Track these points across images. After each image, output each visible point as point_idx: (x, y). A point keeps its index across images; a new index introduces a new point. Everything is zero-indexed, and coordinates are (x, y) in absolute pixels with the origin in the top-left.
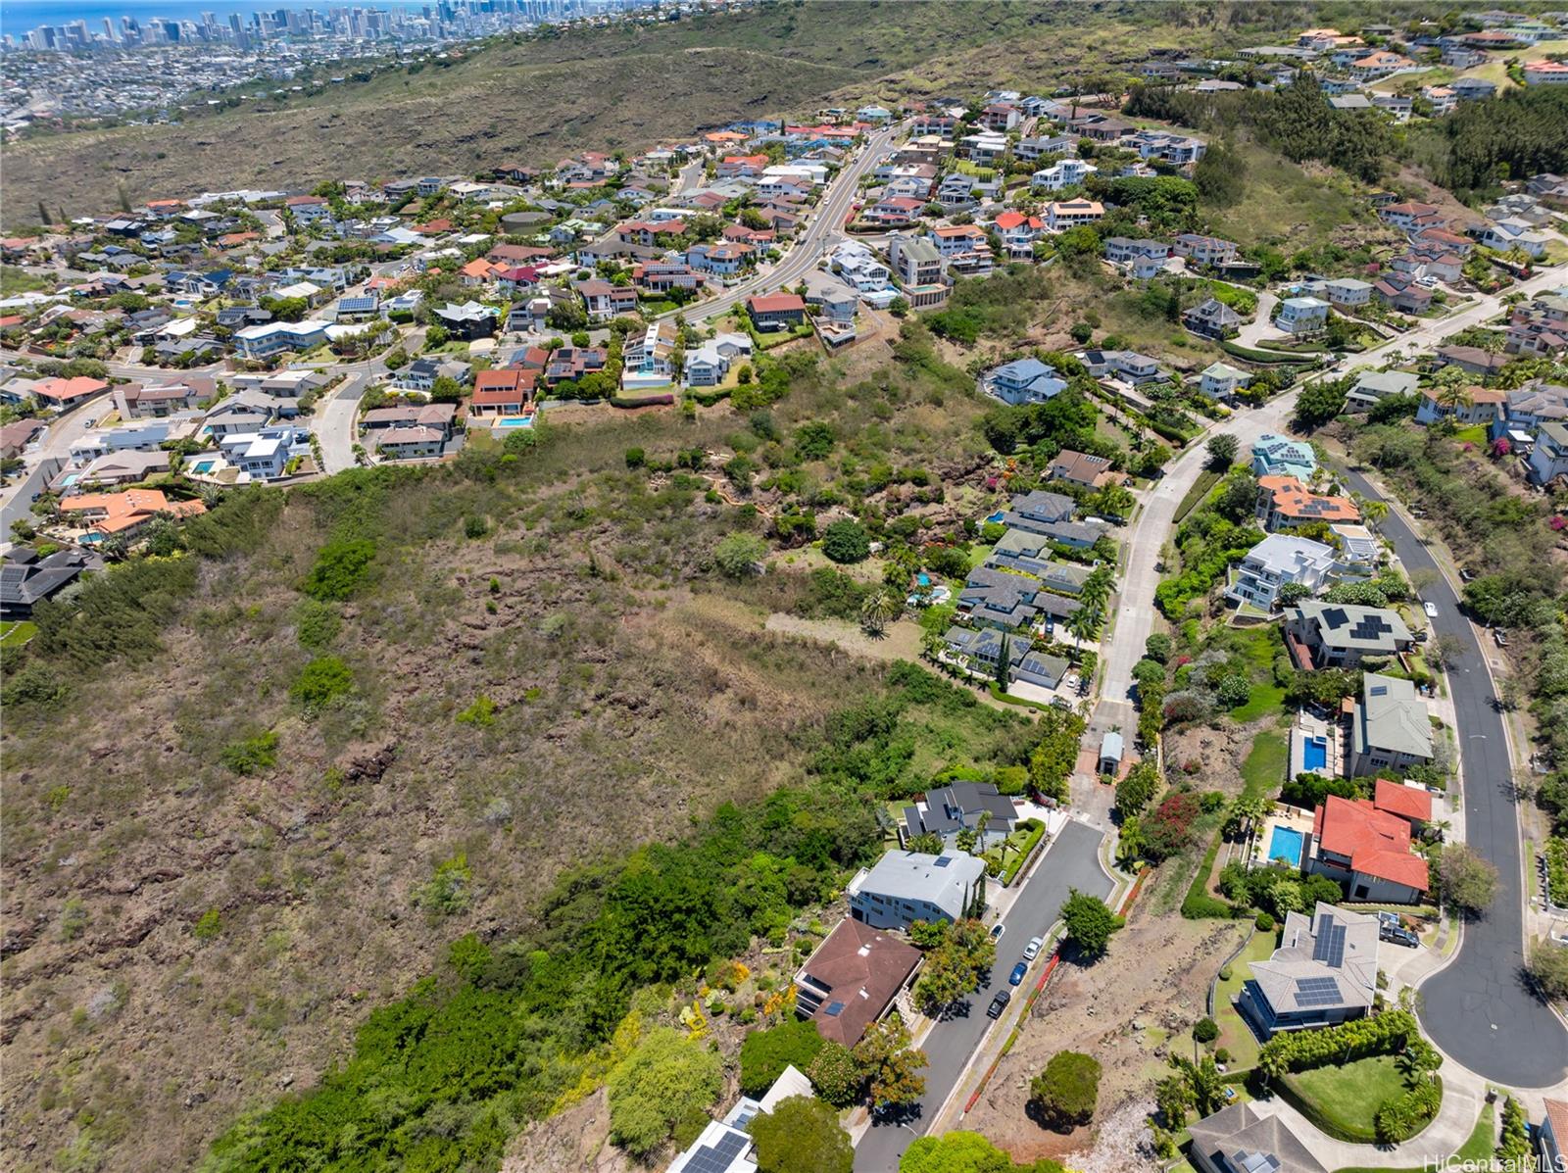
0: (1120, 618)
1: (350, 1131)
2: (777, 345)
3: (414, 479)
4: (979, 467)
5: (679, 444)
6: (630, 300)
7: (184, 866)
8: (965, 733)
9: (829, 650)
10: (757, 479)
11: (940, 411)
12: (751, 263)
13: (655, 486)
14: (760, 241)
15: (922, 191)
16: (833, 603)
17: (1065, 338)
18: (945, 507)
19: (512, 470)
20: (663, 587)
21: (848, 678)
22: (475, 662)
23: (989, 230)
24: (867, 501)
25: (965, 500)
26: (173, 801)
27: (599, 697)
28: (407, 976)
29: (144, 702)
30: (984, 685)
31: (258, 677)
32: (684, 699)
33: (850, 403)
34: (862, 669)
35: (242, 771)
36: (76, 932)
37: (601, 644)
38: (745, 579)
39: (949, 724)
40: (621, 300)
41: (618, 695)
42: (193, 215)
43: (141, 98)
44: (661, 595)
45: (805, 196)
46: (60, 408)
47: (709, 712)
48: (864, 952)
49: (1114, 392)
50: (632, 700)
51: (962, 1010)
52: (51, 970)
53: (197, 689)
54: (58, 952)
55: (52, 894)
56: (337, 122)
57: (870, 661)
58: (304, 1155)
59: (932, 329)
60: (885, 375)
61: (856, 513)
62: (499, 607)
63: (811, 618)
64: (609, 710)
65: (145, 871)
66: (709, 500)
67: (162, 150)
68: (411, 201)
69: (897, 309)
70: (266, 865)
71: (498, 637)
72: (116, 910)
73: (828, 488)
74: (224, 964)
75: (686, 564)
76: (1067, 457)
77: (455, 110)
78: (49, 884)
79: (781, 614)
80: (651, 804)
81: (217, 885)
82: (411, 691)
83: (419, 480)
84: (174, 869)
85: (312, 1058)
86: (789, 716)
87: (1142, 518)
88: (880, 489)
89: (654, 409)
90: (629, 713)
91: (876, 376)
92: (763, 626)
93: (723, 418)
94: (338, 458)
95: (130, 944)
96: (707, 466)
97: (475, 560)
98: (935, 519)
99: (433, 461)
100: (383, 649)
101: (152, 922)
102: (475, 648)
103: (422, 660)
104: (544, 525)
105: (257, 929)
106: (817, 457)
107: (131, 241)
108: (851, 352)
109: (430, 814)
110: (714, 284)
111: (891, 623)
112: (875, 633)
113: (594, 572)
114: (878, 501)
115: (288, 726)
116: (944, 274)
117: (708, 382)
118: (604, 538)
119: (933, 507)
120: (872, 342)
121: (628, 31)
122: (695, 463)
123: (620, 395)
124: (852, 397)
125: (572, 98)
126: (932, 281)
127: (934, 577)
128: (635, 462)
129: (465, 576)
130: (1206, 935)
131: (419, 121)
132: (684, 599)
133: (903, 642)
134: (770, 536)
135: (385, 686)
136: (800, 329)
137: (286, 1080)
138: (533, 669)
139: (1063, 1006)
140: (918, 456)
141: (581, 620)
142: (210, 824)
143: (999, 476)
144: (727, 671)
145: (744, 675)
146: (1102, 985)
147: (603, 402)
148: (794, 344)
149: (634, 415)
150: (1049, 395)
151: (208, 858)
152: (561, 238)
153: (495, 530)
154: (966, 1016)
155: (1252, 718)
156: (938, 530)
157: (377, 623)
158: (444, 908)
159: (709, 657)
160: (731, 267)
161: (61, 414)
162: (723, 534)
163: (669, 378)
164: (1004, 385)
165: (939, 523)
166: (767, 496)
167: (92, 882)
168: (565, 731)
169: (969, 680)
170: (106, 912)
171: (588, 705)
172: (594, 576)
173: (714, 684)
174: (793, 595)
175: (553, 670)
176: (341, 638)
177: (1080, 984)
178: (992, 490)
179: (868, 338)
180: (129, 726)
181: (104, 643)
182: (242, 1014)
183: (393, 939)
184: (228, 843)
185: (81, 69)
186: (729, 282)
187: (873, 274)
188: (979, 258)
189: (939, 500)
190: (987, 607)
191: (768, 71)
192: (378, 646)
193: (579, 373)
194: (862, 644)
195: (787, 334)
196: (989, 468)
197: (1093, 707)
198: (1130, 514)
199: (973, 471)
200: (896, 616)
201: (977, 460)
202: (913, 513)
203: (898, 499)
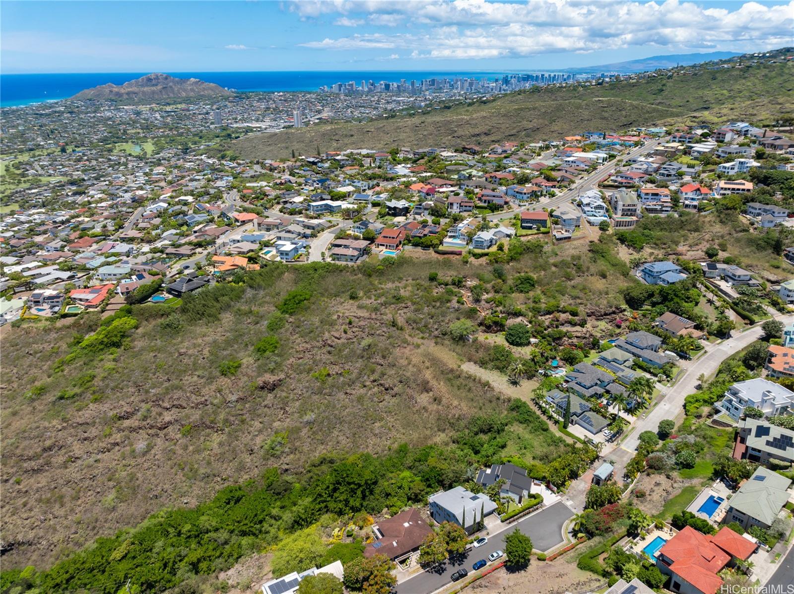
0: (657, 408)
1: (188, 527)
2: (527, 235)
3: (340, 270)
4: (614, 313)
5: (455, 274)
6: (470, 206)
7: (188, 405)
8: (536, 444)
9: (487, 384)
10: (485, 296)
11: (604, 281)
12: (537, 197)
13: (438, 291)
14: (546, 186)
15: (650, 170)
16: (498, 363)
17: (701, 254)
18: (584, 330)
19: (380, 273)
20: (423, 338)
21: (491, 402)
22: (329, 353)
23: (676, 192)
24: (540, 318)
25: (599, 328)
26: (195, 378)
27: (374, 381)
28: (246, 477)
29: (204, 339)
30: (556, 422)
31: (246, 339)
32: (410, 391)
33: (554, 269)
34: (498, 399)
35: (223, 374)
36: (145, 418)
37: (384, 357)
38: (461, 342)
39: (530, 437)
40: (466, 206)
41: (382, 382)
42: (338, 158)
43: (364, 113)
44: (420, 341)
45: (587, 167)
46: (239, 224)
47: (419, 400)
48: (406, 525)
49: (717, 287)
50: (387, 386)
51: (440, 571)
52: (132, 430)
53: (224, 338)
54: (137, 423)
55: (143, 401)
56: (423, 125)
57: (504, 395)
58: (169, 530)
59: (618, 239)
60: (579, 258)
61: (530, 322)
62: (349, 332)
63: (486, 368)
64: (376, 388)
65: (175, 403)
66: (458, 302)
67: (353, 133)
68: (423, 158)
69: (603, 227)
70: (215, 413)
71: (343, 344)
72: (160, 414)
73: (522, 308)
74: (185, 448)
75: (437, 329)
76: (668, 316)
77: (474, 122)
78: (143, 397)
79: (472, 363)
80: (375, 435)
81: (196, 416)
82: (299, 359)
83: (341, 271)
84: (184, 405)
85: (198, 497)
86: (453, 412)
87: (702, 359)
88: (549, 313)
89: (451, 256)
90: (384, 392)
91: (573, 257)
92: (459, 366)
93: (481, 265)
94: (315, 256)
95: (160, 429)
96: (464, 286)
97: (347, 309)
98: (575, 334)
99: (350, 264)
100: (296, 339)
101: (170, 423)
102: (332, 346)
103: (309, 346)
104: (383, 299)
105: (202, 438)
106: (521, 291)
107: (314, 166)
108: (567, 245)
109: (285, 412)
110: (514, 204)
111: (526, 380)
112: (515, 383)
113: (394, 324)
114: (546, 320)
115: (247, 360)
116: (638, 212)
117: (482, 247)
118: (405, 310)
119: (578, 328)
120: (581, 241)
121: (574, 90)
122: (459, 284)
123: (441, 248)
124: (555, 266)
125: (530, 119)
126: (631, 215)
127: (561, 364)
128: (432, 279)
129: (341, 315)
130: (583, 579)
131: (457, 126)
132: (431, 347)
133: (525, 391)
134: (481, 324)
135: (291, 354)
136: (542, 229)
137: (185, 501)
138: (351, 362)
139: (486, 587)
140: (579, 301)
141: (380, 345)
142: (204, 391)
143: (626, 320)
144: (433, 383)
145: (441, 387)
146: (511, 584)
147: (431, 250)
148: (536, 236)
149: (441, 257)
150: (670, 281)
151: (197, 404)
152: (462, 178)
153: (362, 298)
154: (440, 574)
155: (690, 477)
156: (575, 340)
157: (298, 327)
158: (271, 453)
159: (428, 375)
160: (525, 197)
161: (238, 226)
162: (458, 319)
163: (465, 243)
164: (647, 273)
165: (577, 337)
166: (488, 305)
167: (157, 402)
168: (354, 392)
169: (550, 417)
170: (157, 414)
171: (368, 383)
172: (394, 326)
173: (425, 388)
174: (481, 354)
175: (359, 364)
176: (283, 330)
177: (501, 580)
178: (619, 327)
179: (579, 238)
180: (195, 346)
181: (200, 312)
182: (183, 469)
183: (247, 459)
184: (206, 400)
185: (346, 100)
186: (521, 204)
187: (596, 208)
188: (663, 206)
189: (582, 326)
190: (577, 383)
191: (636, 111)
192: (295, 337)
193: (425, 235)
194: (505, 386)
195: (535, 231)
196: (621, 314)
197: (612, 450)
198: (696, 354)
199: (610, 314)
200: (530, 377)
201: (614, 309)
202: (564, 329)
203: (558, 320)
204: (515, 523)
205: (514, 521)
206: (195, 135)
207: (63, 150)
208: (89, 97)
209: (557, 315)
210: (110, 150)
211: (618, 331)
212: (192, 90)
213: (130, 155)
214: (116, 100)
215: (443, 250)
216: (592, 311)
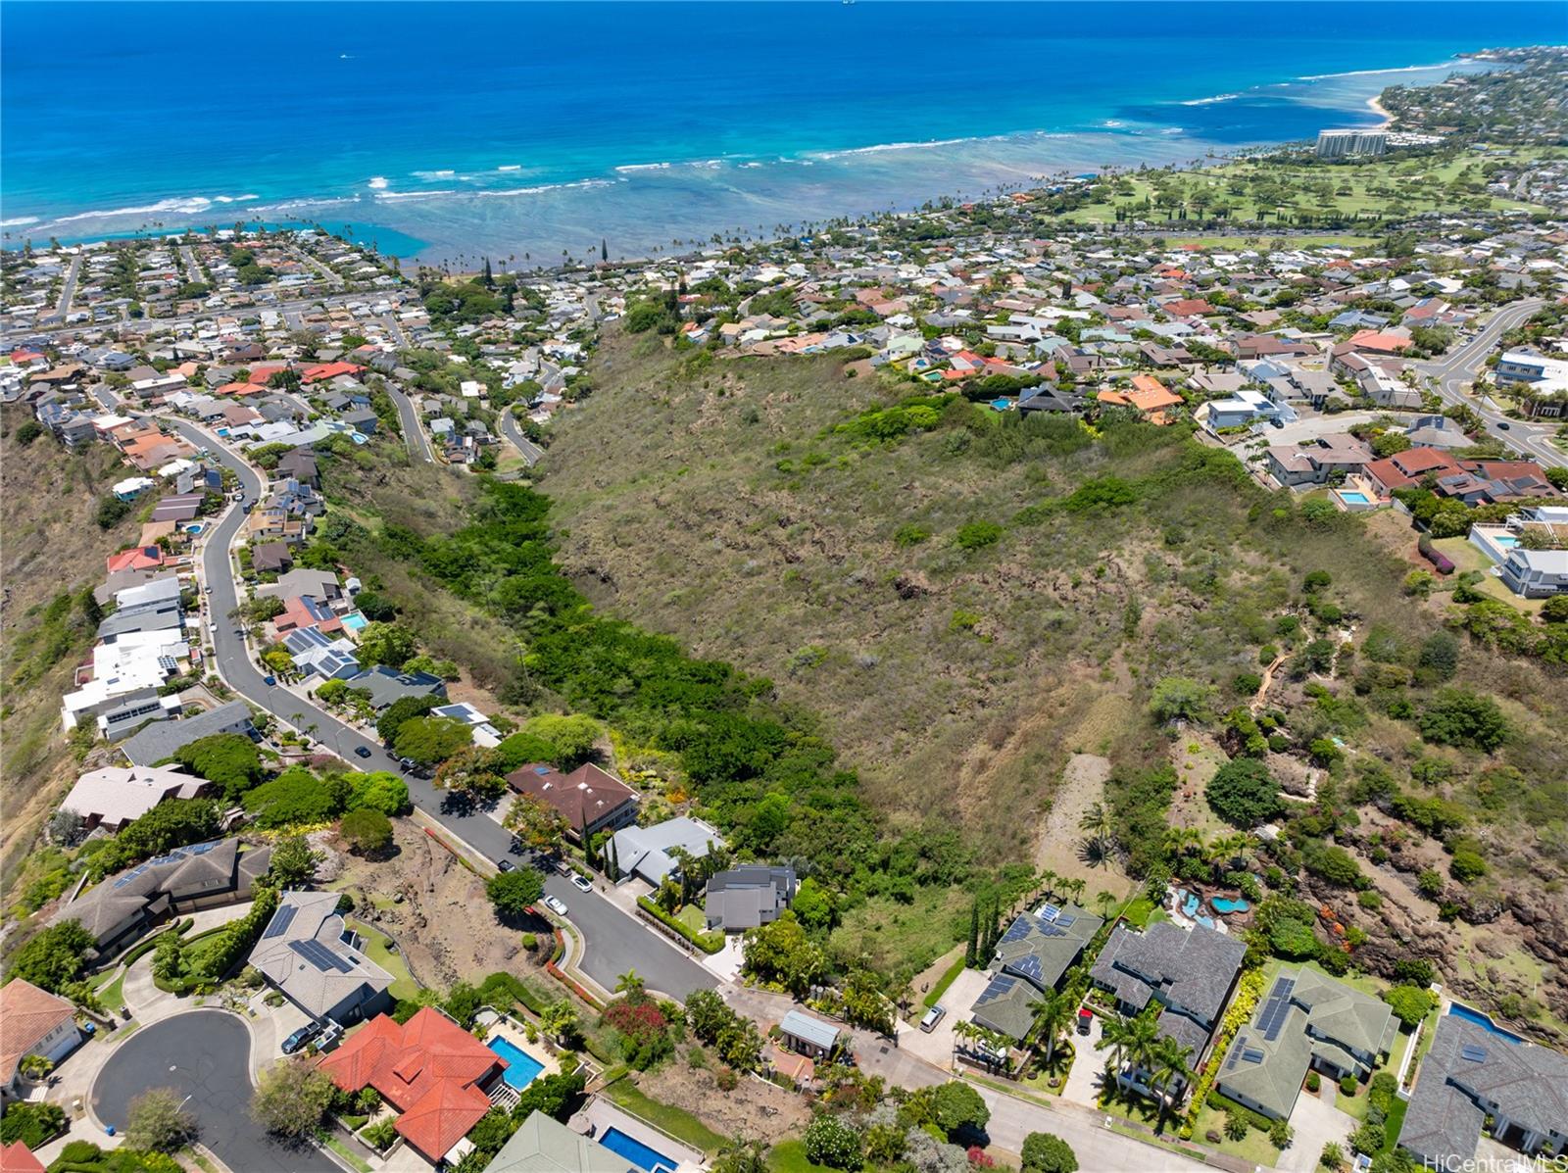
5: (1360, 601)
7: (829, 551)
9: (1048, 807)
10: (1325, 680)
13: (1282, 614)
18: (1438, 927)
20: (1134, 672)
21: (1014, 836)
22: (1017, 599)
25: (1491, 963)
28: (753, 669)
29: (954, 484)
34: (1023, 842)
35: (898, 539)
36: (792, 537)
44: (1122, 674)
47: (974, 749)
48: (582, 787)
52: (772, 542)
53: (968, 496)
54: (780, 538)
57: (1034, 847)
61: (1322, 796)
63: (1106, 791)
65: (825, 539)
70: (830, 579)
71: (1047, 600)
72: (804, 543)
73: (1356, 755)
79: (1108, 766)
81: (818, 568)
82: (983, 581)
84: (828, 548)
88: (1405, 818)
89: (1423, 566)
92: (1079, 752)
93: (1431, 615)
95: (786, 559)
96: (1327, 633)
97: (1135, 552)
98: (1392, 911)
100: (1022, 552)
101: (798, 559)
103: (1016, 572)
111: (1121, 870)
112: (1093, 853)
115: (939, 540)
117: (1515, 585)
122: (1325, 622)
129: (1114, 556)
132: (1120, 691)
135: (987, 567)
142: (857, 546)
144: (1013, 741)
147: (1420, 537)
149: (1406, 559)
151: (834, 556)
153: (1179, 549)
156: (1367, 919)
157: (1049, 537)
159: (1030, 724)
167: (817, 526)
170: (802, 540)
173: (1001, 739)
176: (1028, 529)
180: (933, 486)
184: (844, 558)
189: (1448, 915)
192: (1025, 549)
194: (1066, 838)
197: (933, 1062)
200: (1135, 873)
203: (1396, 848)
204: (641, 922)
205: (647, 920)
209: (1408, 833)
211: (1548, 1021)
215: (1438, 545)
216: (1542, 913)
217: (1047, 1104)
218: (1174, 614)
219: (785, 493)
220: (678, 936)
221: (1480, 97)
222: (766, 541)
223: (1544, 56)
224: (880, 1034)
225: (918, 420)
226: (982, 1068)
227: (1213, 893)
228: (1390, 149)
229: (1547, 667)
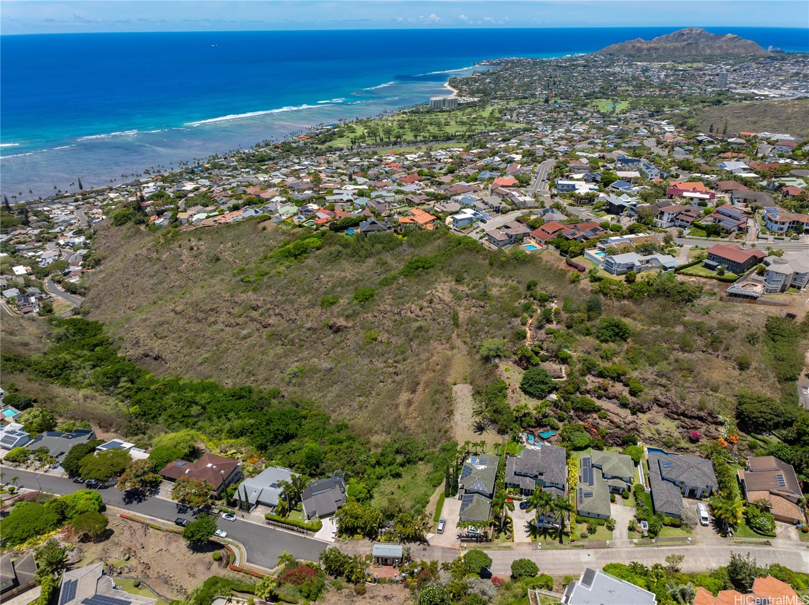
4: (700, 419)
5: (553, 290)
6: (687, 222)
9: (451, 413)
10: (552, 326)
11: (737, 372)
13: (521, 302)
18: (632, 418)
20: (465, 342)
22: (395, 321)
24: (588, 377)
25: (656, 427)
27: (397, 362)
28: (263, 386)
29: (341, 272)
33: (679, 328)
34: (446, 432)
35: (322, 305)
38: (483, 363)
39: (420, 483)
40: (682, 221)
44: (459, 344)
47: (401, 396)
48: (209, 465)
53: (351, 277)
54: (256, 316)
57: (453, 432)
61: (569, 376)
62: (424, 310)
63: (474, 398)
65: (282, 312)
66: (522, 320)
71: (409, 318)
72: (270, 316)
73: (576, 355)
79: (470, 387)
82: (374, 316)
84: (285, 316)
87: (752, 546)
88: (604, 376)
89: (572, 270)
90: (392, 375)
91: (725, 325)
92: (455, 384)
93: (585, 290)
96: (545, 306)
97: (443, 288)
98: (611, 416)
100: (388, 299)
101: (270, 325)
102: (401, 317)
103: (389, 309)
104: (475, 291)
105: (272, 345)
106: (599, 338)
109: (327, 354)
111: (494, 432)
112: (479, 428)
114: (594, 382)
115: (344, 301)
117: (613, 271)
118: (479, 309)
119: (625, 413)
120: (774, 309)
122: (544, 301)
123: (578, 258)
124: (686, 326)
127: (554, 438)
128: (530, 287)
129: (434, 292)
134: (516, 353)
135: (373, 309)
136: (728, 275)
137: (227, 382)
138: (399, 336)
140: (663, 381)
141: (430, 332)
142: (301, 312)
143: (714, 438)
144: (421, 387)
147: (565, 258)
148: (705, 280)
149: (564, 269)
151: (290, 320)
152: (771, 186)
153: (463, 283)
156: (604, 424)
157: (399, 289)
159: (426, 377)
160: (778, 227)
165: (612, 422)
166: (543, 336)
168: (376, 363)
173: (414, 388)
175: (401, 341)
176: (387, 288)
177: (176, 543)
178: (693, 440)
180: (331, 276)
184: (296, 319)
186: (762, 236)
189: (634, 412)
192: (389, 297)
193: (574, 239)
194: (465, 425)
195: (714, 274)
196: (712, 428)
197: (450, 547)
198: (752, 536)
199: (691, 417)
200: (501, 432)
201: (702, 414)
202: (604, 404)
203: (606, 390)
204: (272, 527)
205: (274, 525)
206: (681, 98)
207: (547, 101)
208: (611, 52)
209: (608, 382)
210: (585, 105)
211: (684, 444)
212: (720, 48)
213: (598, 111)
214: (635, 55)
215: (575, 260)
216: (668, 401)
217: (509, 548)
218: (473, 312)
219: (250, 293)
220: (295, 528)
221: (488, 80)
222: (248, 320)
223: (507, 62)
224: (419, 543)
225: (312, 245)
226: (474, 541)
227: (539, 431)
228: (460, 104)
229: (636, 301)
